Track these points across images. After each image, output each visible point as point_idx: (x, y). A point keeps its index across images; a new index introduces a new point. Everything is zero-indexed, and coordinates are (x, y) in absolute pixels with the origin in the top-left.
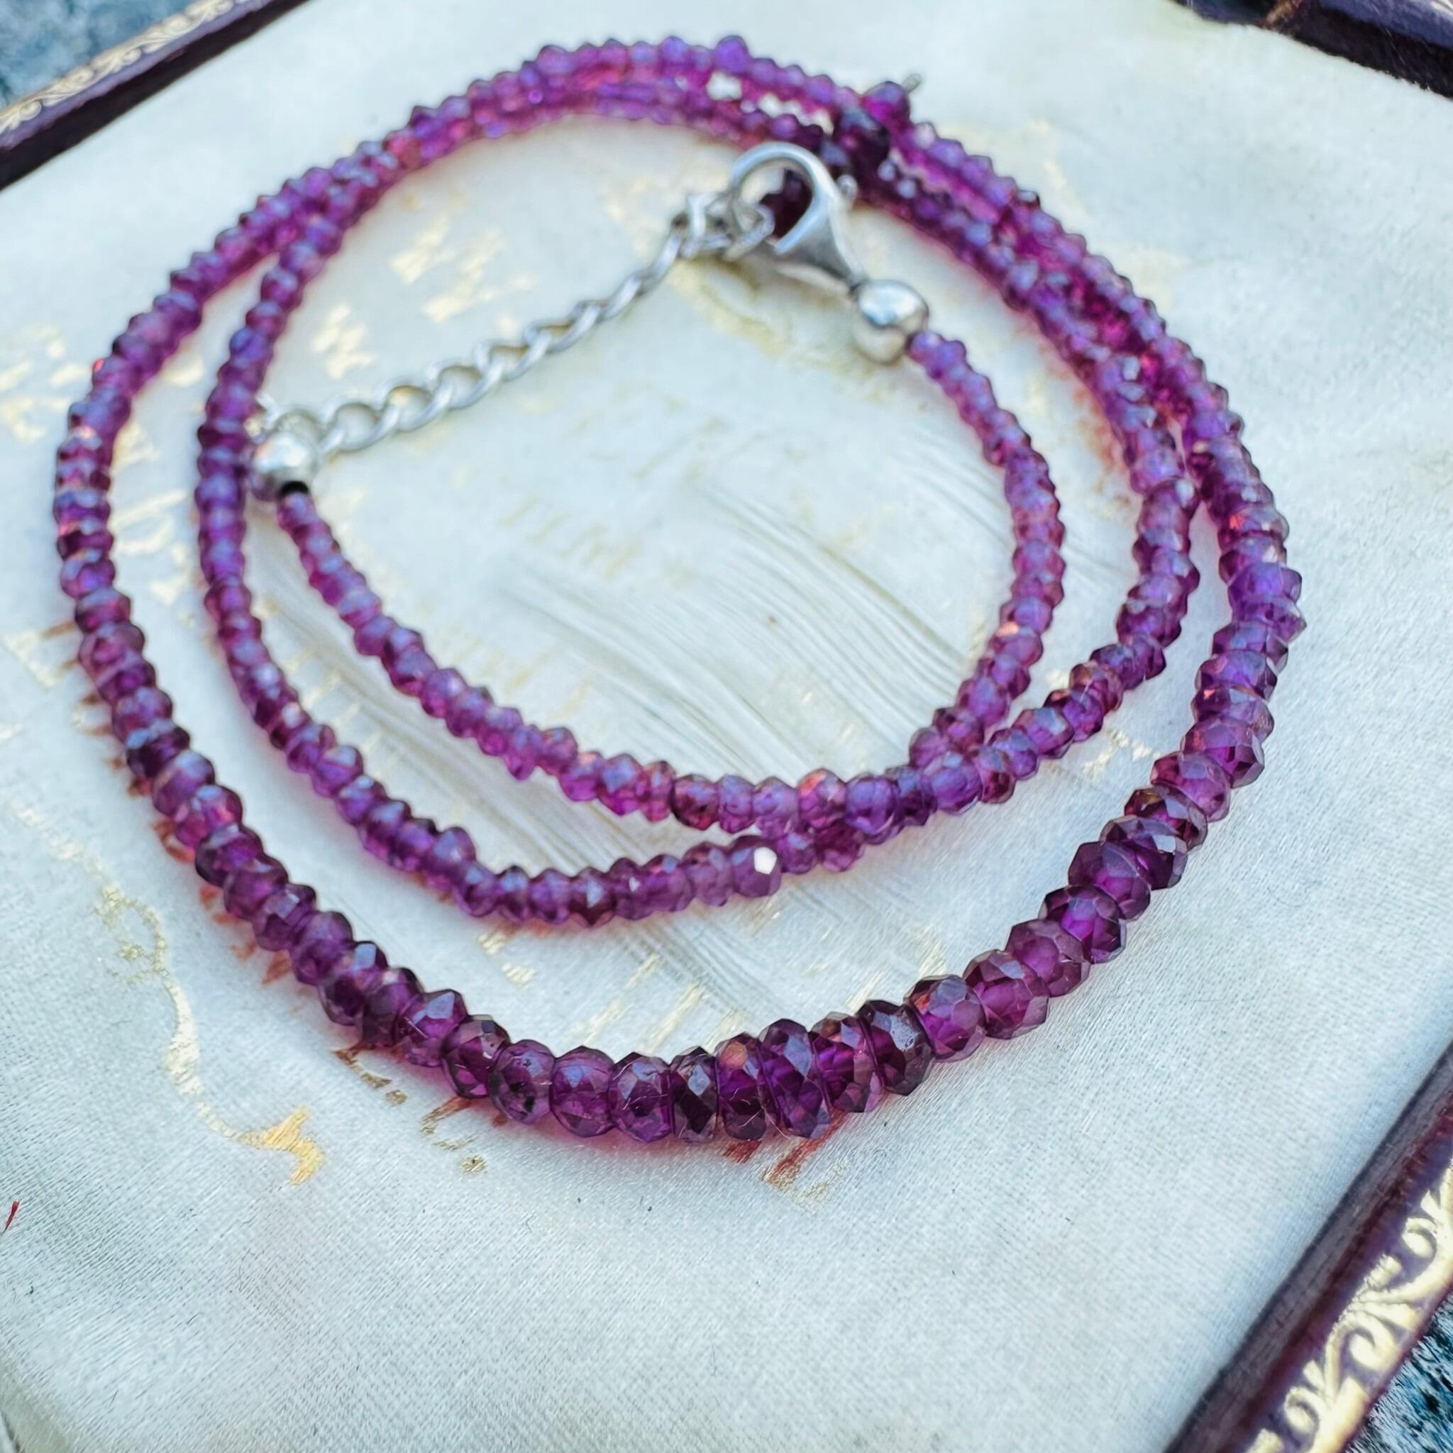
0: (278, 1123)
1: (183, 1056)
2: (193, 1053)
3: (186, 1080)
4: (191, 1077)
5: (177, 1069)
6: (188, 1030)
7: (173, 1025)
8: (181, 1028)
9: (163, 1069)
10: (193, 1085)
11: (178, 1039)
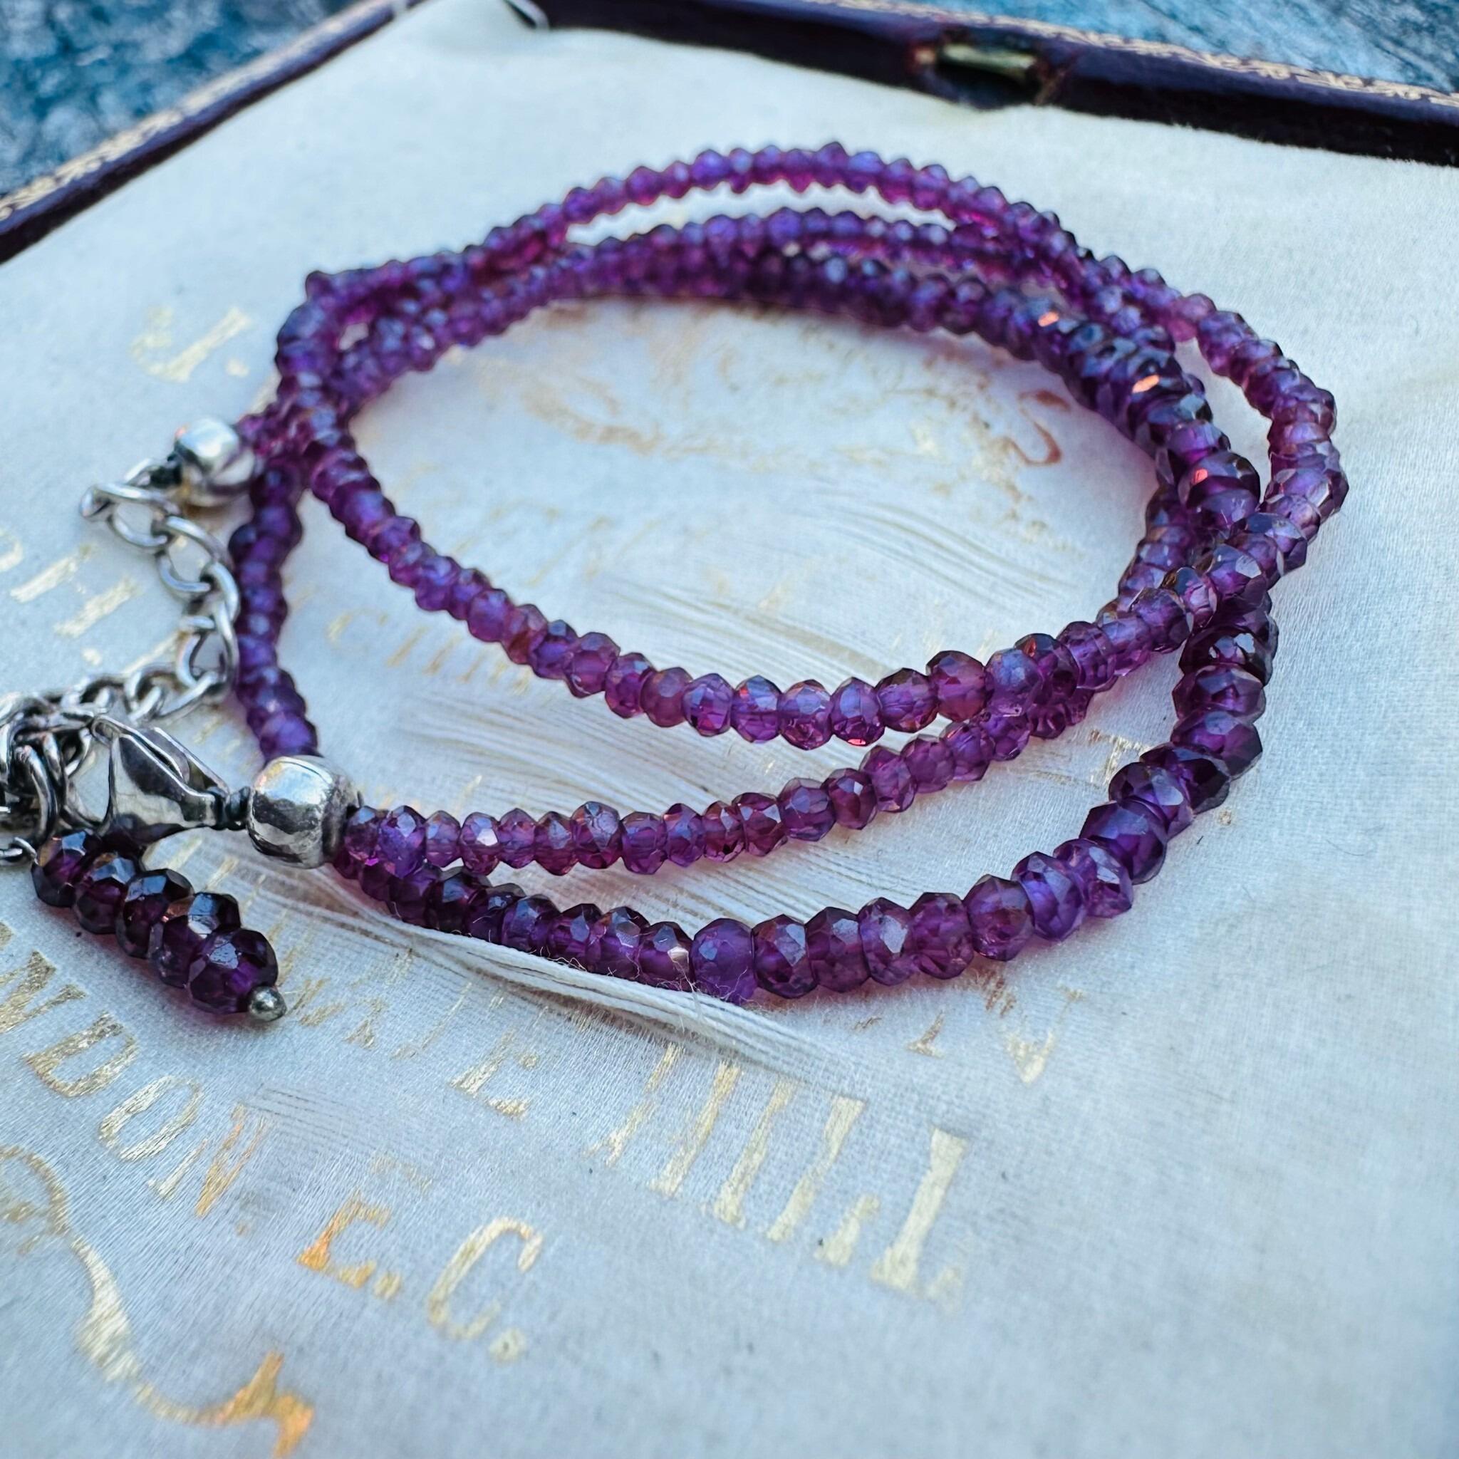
0: (244, 1385)
1: (108, 1329)
2: (119, 1324)
3: (116, 1360)
4: (119, 1356)
5: (99, 1349)
6: (107, 1298)
7: (87, 1293)
8: (98, 1296)
9: (79, 1353)
10: (124, 1365)
11: (98, 1311)
